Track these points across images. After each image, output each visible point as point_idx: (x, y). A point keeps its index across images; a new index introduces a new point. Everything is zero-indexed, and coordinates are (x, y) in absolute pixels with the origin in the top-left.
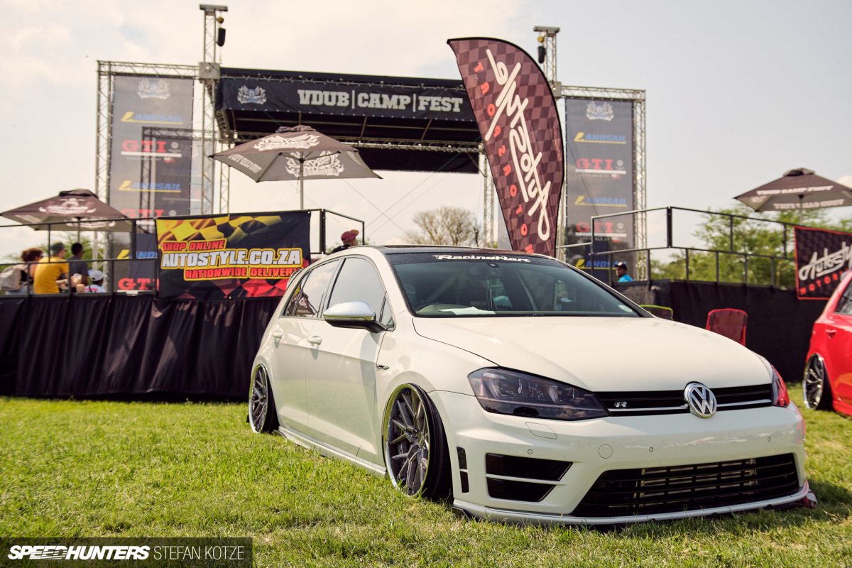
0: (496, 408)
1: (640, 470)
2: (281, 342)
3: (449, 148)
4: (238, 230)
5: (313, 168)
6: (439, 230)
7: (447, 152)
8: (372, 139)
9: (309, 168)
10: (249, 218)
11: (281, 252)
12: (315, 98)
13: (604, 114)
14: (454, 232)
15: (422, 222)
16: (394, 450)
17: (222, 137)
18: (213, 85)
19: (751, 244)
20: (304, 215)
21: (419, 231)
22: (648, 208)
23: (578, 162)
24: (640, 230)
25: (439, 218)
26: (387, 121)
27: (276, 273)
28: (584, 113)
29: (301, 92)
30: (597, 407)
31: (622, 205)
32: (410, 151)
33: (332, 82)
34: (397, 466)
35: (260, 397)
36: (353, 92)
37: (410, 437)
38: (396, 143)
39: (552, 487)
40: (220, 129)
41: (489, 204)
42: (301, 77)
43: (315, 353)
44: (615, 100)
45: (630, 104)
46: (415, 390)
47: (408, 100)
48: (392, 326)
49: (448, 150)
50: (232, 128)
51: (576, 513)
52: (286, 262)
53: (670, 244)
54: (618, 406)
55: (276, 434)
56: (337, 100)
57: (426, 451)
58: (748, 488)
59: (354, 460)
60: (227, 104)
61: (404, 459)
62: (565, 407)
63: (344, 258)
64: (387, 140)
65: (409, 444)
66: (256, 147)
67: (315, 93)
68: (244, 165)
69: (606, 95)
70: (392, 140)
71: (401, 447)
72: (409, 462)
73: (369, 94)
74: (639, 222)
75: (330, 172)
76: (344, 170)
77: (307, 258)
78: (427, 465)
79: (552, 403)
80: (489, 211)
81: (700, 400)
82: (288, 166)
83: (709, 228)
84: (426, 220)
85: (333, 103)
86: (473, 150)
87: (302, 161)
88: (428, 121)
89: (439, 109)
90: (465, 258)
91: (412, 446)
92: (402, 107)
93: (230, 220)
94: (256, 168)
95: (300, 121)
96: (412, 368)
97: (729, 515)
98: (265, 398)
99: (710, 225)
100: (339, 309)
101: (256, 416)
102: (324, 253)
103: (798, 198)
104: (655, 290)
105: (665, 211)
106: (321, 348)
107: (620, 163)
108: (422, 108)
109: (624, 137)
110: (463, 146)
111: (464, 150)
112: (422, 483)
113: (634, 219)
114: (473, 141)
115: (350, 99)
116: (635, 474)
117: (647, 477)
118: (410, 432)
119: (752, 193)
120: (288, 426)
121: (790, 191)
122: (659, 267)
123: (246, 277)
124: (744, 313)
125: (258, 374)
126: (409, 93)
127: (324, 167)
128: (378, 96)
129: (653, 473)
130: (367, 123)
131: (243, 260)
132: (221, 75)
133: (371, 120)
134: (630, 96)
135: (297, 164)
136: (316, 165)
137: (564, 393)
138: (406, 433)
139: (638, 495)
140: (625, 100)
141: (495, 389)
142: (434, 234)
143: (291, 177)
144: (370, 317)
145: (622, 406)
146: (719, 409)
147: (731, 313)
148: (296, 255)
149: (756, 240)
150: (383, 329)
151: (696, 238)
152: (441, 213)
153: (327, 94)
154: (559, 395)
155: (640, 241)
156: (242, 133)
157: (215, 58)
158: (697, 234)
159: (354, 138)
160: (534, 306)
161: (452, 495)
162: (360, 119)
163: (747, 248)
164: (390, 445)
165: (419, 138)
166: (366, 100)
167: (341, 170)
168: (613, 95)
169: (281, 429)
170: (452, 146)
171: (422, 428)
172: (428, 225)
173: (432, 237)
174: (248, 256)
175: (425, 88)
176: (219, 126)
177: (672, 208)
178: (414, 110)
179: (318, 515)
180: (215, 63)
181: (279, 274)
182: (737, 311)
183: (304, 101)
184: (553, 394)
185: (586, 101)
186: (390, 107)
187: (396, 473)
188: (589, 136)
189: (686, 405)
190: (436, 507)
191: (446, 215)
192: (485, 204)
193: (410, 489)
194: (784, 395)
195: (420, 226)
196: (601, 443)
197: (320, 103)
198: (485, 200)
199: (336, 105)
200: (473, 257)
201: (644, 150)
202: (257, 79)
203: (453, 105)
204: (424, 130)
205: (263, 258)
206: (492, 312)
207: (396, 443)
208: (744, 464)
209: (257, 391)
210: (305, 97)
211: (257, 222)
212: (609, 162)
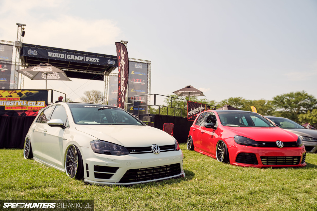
0: (98, 152)
1: (138, 169)
2: (35, 130)
3: (95, 73)
4: (24, 95)
5: (50, 77)
6: (92, 97)
7: (94, 74)
8: (71, 69)
9: (49, 77)
10: (28, 91)
11: (38, 102)
12: (53, 55)
13: (139, 66)
14: (96, 97)
15: (86, 94)
16: (68, 164)
17: (22, 64)
18: (20, 48)
19: (179, 105)
20: (46, 91)
21: (85, 97)
22: (151, 94)
23: (132, 80)
24: (148, 100)
25: (92, 93)
26: (76, 63)
27: (36, 109)
28: (134, 66)
29: (49, 53)
30: (127, 151)
31: (144, 92)
32: (83, 73)
33: (59, 51)
34: (68, 169)
35: (28, 147)
36: (66, 54)
37: (72, 160)
38: (79, 70)
39: (113, 175)
40: (22, 62)
41: (106, 90)
42: (49, 48)
43: (45, 134)
44: (143, 63)
45: (147, 64)
46: (74, 146)
47: (83, 58)
48: (69, 127)
49: (94, 73)
50: (26, 62)
51: (120, 182)
52: (40, 105)
53: (155, 104)
54: (133, 151)
55: (32, 159)
56: (60, 56)
57: (77, 164)
58: (168, 173)
59: (55, 167)
60: (24, 54)
61: (70, 167)
62: (118, 152)
63: (56, 105)
64: (76, 69)
65: (72, 162)
66: (32, 70)
67: (53, 53)
68: (28, 75)
69: (140, 61)
70: (78, 69)
71: (70, 164)
72: (72, 168)
73: (70, 55)
74: (148, 97)
75: (56, 78)
76: (60, 78)
77: (47, 104)
78: (77, 169)
79: (114, 150)
80: (106, 92)
81: (156, 149)
82: (42, 75)
83: (168, 100)
84: (88, 94)
85: (59, 57)
86: (102, 74)
87: (47, 74)
88: (89, 64)
89: (92, 61)
90: (93, 107)
91: (73, 163)
92: (81, 60)
93: (22, 91)
94: (32, 76)
95: (48, 62)
96: (74, 140)
97: (162, 181)
98: (29, 148)
99: (168, 99)
100: (53, 121)
101: (26, 153)
102: (52, 103)
103: (189, 93)
104: (150, 117)
105: (154, 95)
106: (47, 133)
107: (144, 81)
108: (87, 60)
109: (145, 74)
110: (99, 73)
111: (99, 74)
112: (75, 174)
113: (147, 97)
114: (102, 71)
115: (65, 56)
116: (137, 170)
117: (140, 171)
118: (72, 159)
119: (178, 91)
120: (36, 157)
121: (187, 92)
122: (154, 110)
123: (26, 110)
124: (173, 124)
125: (27, 140)
126: (83, 56)
127: (54, 77)
128: (74, 56)
129: (142, 170)
130: (70, 64)
131: (26, 104)
132: (23, 45)
133: (71, 63)
134: (147, 62)
135: (45, 75)
136: (51, 76)
137: (118, 147)
138: (71, 159)
139: (138, 176)
140: (145, 63)
141: (98, 146)
142: (90, 98)
143: (43, 79)
144: (62, 124)
145: (134, 151)
146: (161, 152)
147: (169, 124)
148: (43, 103)
149: (180, 104)
150: (66, 128)
151: (164, 102)
152: (92, 92)
153: (57, 54)
154: (116, 148)
155: (148, 103)
156: (29, 64)
157: (21, 40)
158: (165, 101)
159: (66, 68)
160: (114, 122)
161: (84, 178)
162: (68, 62)
163: (177, 106)
164: (66, 163)
165: (86, 69)
166: (70, 57)
167: (59, 78)
168: (142, 62)
169: (34, 157)
170: (96, 72)
171: (76, 158)
172: (88, 95)
173: (89, 99)
174: (27, 103)
175: (88, 55)
176: (21, 61)
177: (156, 94)
178: (85, 61)
179: (41, 185)
180: (21, 42)
181: (37, 109)
182: (171, 123)
183: (50, 55)
184: (115, 148)
185: (135, 63)
186: (77, 59)
187: (68, 171)
188: (135, 72)
189: (152, 151)
190: (79, 181)
191: (94, 93)
192: (105, 90)
193: (72, 176)
194: (178, 147)
195: (86, 95)
196: (128, 162)
197: (55, 56)
198: (105, 89)
199: (60, 57)
200: (95, 107)
201: (150, 78)
202: (35, 48)
203: (97, 60)
204: (87, 67)
205: (32, 104)
206: (100, 123)
207: (68, 162)
208: (167, 166)
209: (27, 146)
210: (50, 54)
211: (31, 93)
212: (141, 80)
